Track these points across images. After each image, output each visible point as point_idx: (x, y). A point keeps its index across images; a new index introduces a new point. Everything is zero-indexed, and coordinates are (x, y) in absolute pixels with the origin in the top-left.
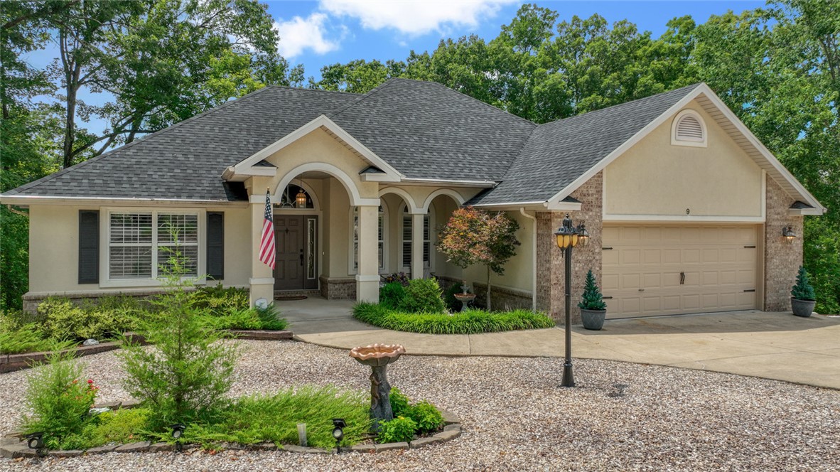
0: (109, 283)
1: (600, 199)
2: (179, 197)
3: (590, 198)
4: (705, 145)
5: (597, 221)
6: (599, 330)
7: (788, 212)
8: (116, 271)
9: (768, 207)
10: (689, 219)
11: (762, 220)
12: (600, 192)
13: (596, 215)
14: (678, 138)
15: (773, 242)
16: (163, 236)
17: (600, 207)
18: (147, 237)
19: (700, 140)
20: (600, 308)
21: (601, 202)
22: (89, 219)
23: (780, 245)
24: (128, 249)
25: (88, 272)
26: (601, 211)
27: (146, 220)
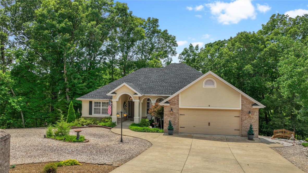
0: (94, 115)
1: (178, 102)
2: (104, 99)
3: (175, 102)
4: (216, 87)
5: (177, 108)
6: (171, 135)
7: (251, 107)
8: (95, 113)
9: (242, 105)
10: (209, 108)
11: (240, 108)
12: (178, 101)
13: (177, 106)
14: (205, 86)
15: (244, 116)
16: (103, 106)
17: (178, 104)
18: (100, 106)
19: (214, 86)
20: (172, 130)
21: (179, 103)
22: (91, 102)
23: (247, 117)
24: (97, 108)
25: (90, 113)
26: (179, 105)
27: (100, 103)
